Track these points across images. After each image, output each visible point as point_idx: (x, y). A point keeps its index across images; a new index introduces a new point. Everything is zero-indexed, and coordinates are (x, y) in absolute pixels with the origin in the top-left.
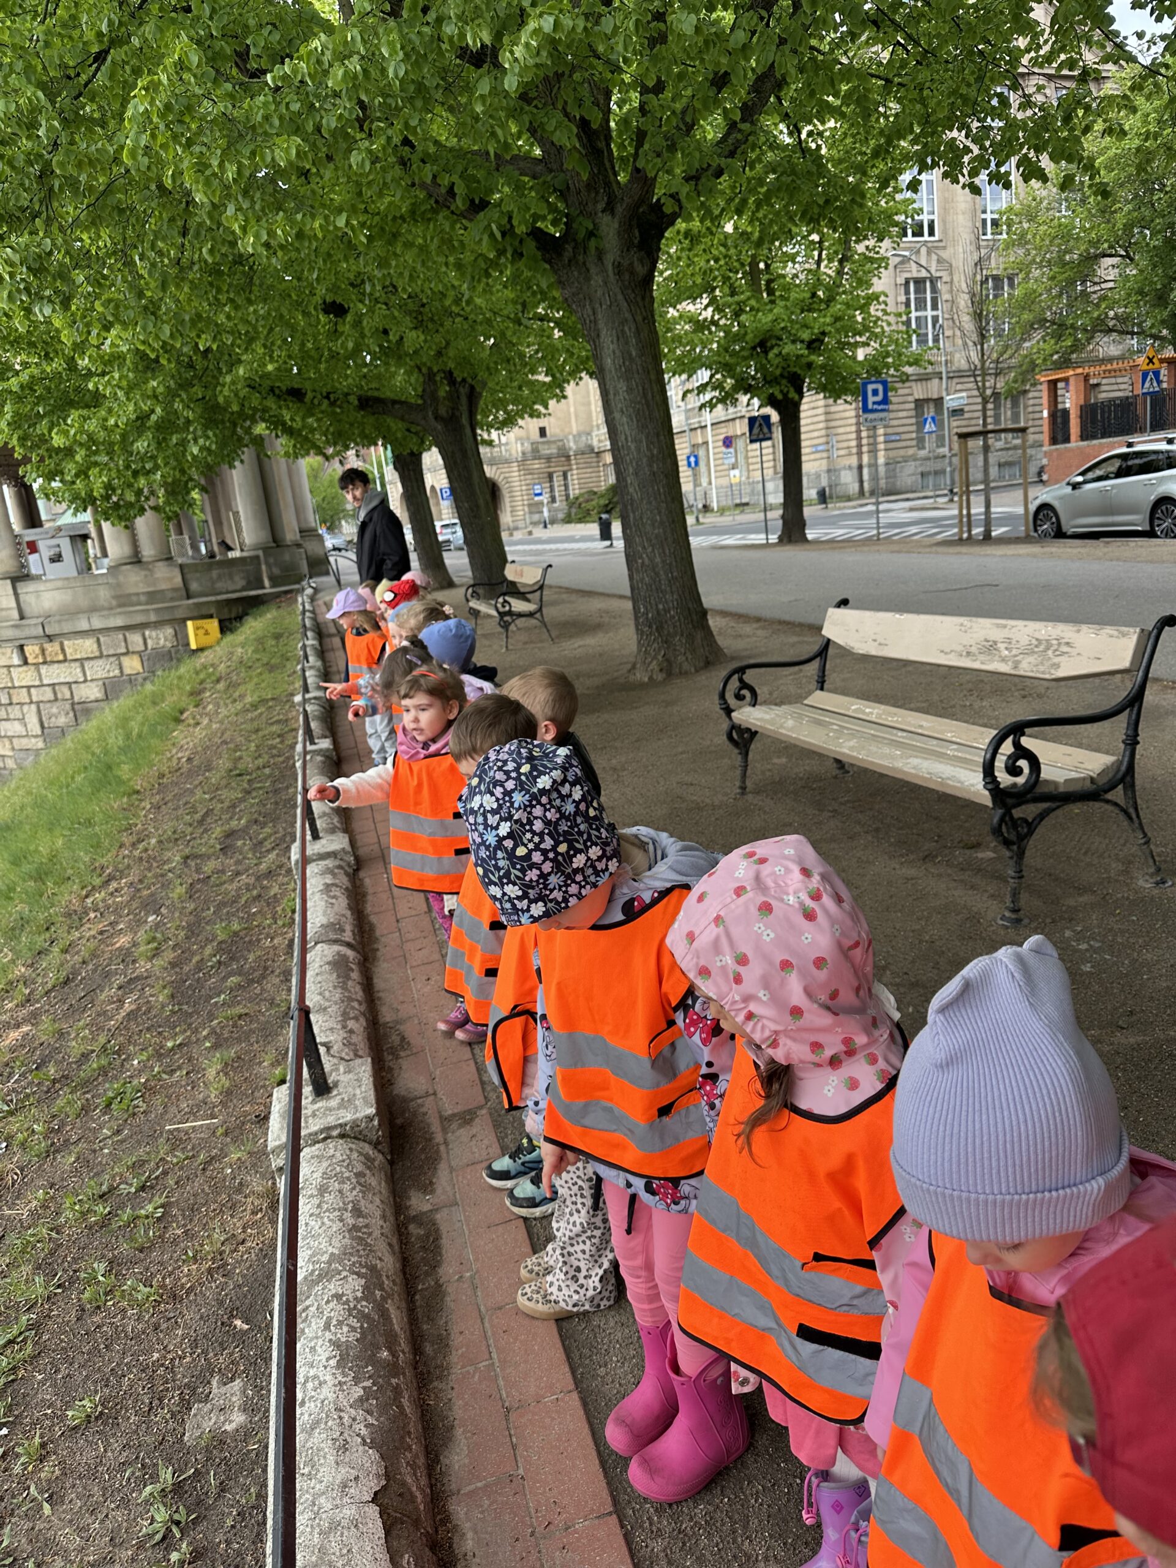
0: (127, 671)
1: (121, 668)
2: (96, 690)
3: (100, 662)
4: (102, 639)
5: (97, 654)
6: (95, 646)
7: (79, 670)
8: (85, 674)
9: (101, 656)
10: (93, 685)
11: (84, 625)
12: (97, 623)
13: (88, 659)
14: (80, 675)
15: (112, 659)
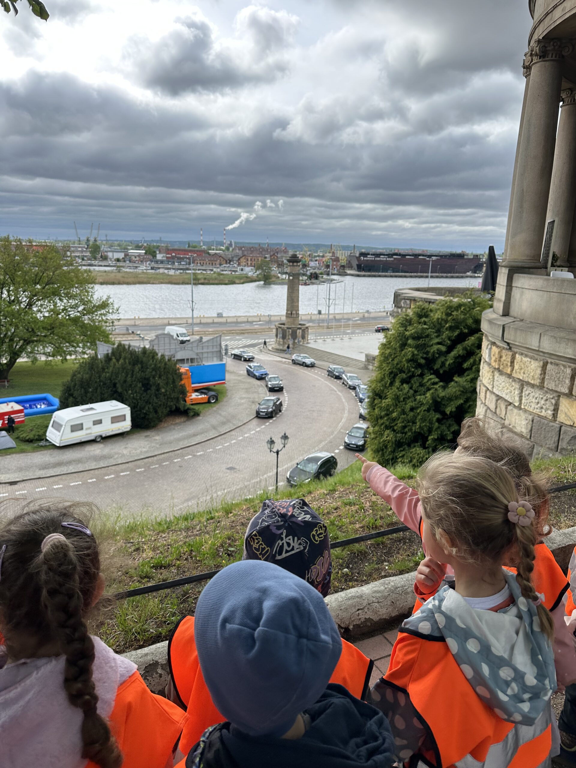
0: (561, 417)
1: (556, 410)
2: (524, 422)
3: (538, 393)
4: (549, 366)
5: (537, 382)
6: (539, 371)
7: (517, 392)
8: (521, 400)
9: (541, 386)
10: (523, 416)
11: (533, 342)
12: (547, 345)
13: (528, 383)
14: (517, 399)
15: (549, 396)
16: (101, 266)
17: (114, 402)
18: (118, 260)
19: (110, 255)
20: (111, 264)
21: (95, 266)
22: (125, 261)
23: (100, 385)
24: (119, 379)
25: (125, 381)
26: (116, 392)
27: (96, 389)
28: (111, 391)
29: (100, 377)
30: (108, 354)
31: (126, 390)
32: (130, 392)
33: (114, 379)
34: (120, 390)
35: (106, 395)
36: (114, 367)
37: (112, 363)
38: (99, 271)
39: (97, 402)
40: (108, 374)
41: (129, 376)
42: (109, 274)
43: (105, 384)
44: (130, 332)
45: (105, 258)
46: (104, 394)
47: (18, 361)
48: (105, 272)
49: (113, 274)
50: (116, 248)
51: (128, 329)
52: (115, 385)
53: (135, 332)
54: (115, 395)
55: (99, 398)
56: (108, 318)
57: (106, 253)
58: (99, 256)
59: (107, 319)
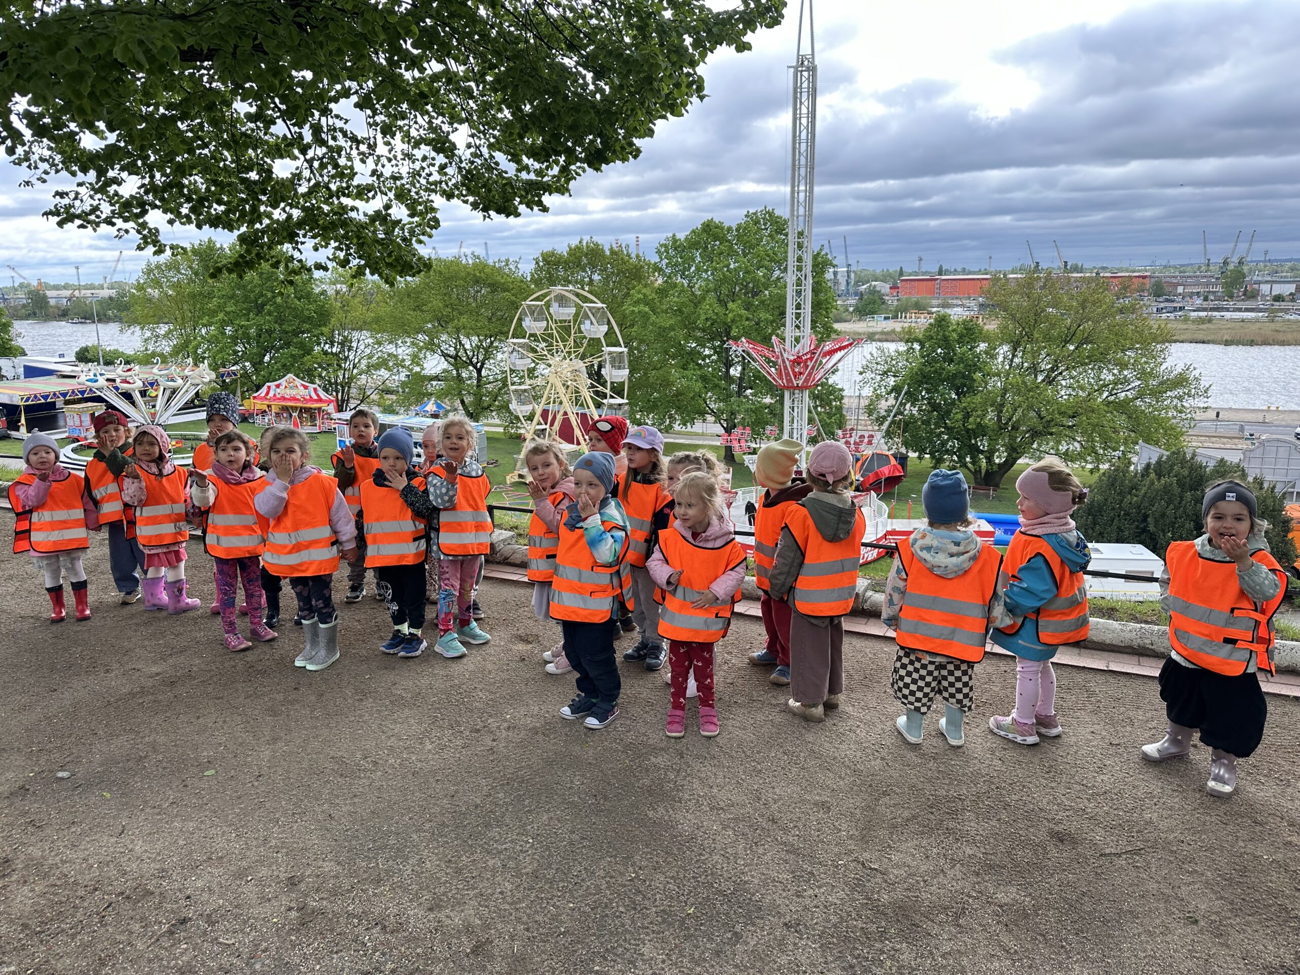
16: (1240, 310)
17: (1140, 548)
18: (1278, 298)
19: (1265, 288)
20: (1262, 306)
21: (1228, 310)
22: (1293, 300)
23: (1119, 516)
24: (1154, 509)
25: (1163, 515)
26: (1145, 530)
27: (1113, 521)
28: (1137, 527)
29: (1122, 501)
30: (1148, 465)
31: (1163, 531)
32: (1170, 534)
33: (1146, 508)
34: (1151, 528)
35: (1127, 533)
36: (1149, 488)
37: (1147, 482)
38: (1232, 320)
39: (1109, 542)
40: (1135, 499)
41: (1172, 506)
42: (1249, 325)
43: (1126, 514)
44: (1247, 434)
45: (1251, 295)
46: (1123, 531)
47: (1019, 461)
48: (1243, 321)
49: (1258, 325)
50: (1284, 274)
51: (1242, 429)
52: (1146, 517)
53: (1256, 435)
54: (1143, 537)
55: (1114, 536)
56: (1184, 404)
57: (1256, 286)
58: (1239, 292)
59: (1182, 406)
